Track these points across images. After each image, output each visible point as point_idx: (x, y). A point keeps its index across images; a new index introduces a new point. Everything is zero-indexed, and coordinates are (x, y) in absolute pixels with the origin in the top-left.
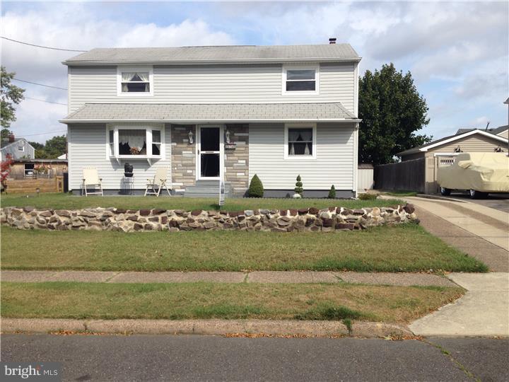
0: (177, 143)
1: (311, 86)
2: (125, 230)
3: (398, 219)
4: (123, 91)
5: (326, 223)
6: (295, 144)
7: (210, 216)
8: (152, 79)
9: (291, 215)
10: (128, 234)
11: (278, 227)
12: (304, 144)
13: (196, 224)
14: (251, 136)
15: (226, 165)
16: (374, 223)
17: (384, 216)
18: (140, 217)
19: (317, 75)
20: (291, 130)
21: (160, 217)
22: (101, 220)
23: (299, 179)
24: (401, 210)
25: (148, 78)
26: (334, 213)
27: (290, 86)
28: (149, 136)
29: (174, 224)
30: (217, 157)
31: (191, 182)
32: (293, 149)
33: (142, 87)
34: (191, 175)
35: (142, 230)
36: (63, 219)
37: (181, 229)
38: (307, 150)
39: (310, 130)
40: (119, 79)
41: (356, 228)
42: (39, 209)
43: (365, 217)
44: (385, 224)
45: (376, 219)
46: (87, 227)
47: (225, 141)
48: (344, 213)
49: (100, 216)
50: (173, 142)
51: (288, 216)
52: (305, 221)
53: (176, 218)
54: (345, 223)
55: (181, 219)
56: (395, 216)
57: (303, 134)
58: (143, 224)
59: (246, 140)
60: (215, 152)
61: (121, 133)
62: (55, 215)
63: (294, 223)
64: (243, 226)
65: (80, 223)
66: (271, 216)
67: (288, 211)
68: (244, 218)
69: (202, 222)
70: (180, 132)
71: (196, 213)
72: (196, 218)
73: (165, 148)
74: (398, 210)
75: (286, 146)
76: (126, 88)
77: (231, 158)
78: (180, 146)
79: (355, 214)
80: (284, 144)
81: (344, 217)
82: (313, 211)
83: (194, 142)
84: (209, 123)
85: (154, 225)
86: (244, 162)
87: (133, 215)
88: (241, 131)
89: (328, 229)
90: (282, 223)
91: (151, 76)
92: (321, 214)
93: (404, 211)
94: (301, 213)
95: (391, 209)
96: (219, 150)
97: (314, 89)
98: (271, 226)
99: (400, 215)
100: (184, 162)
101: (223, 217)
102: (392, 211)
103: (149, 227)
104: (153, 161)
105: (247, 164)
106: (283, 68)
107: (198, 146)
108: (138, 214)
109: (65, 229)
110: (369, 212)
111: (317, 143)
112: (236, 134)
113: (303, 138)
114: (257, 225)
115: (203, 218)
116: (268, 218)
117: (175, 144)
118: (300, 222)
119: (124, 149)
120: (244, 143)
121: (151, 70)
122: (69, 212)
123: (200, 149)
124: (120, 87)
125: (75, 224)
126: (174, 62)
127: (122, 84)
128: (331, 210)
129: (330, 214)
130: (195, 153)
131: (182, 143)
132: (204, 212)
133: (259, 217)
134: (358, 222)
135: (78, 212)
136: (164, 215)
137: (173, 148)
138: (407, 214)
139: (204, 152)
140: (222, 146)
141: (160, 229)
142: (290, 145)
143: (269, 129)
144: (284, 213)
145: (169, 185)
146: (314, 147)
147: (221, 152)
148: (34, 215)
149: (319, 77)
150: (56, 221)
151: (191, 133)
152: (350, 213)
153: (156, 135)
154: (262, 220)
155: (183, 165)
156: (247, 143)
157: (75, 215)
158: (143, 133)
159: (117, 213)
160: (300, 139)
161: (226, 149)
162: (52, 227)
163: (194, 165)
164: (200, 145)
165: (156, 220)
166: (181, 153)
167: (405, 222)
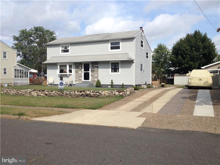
0: (77, 69)
1: (118, 48)
2: (35, 96)
3: (115, 95)
4: (62, 52)
5: (87, 95)
6: (114, 68)
7: (55, 92)
8: (70, 48)
9: (77, 92)
10: (35, 97)
11: (73, 96)
12: (117, 68)
13: (52, 95)
14: (99, 66)
15: (91, 76)
16: (104, 96)
17: (109, 93)
18: (38, 92)
19: (121, 43)
20: (112, 64)
21: (43, 92)
22: (30, 93)
23: (112, 81)
24: (116, 92)
25: (69, 47)
26: (89, 92)
27: (112, 48)
28: (68, 67)
29: (46, 95)
30: (89, 73)
31: (81, 82)
32: (113, 70)
33: (67, 51)
34: (81, 79)
35: (39, 96)
36: (20, 92)
37: (48, 96)
38: (117, 70)
39: (118, 63)
40: (61, 49)
41: (96, 97)
42: (15, 89)
43: (100, 94)
44: (109, 96)
45: (105, 94)
46: (26, 95)
47: (91, 68)
48: (92, 92)
49: (29, 92)
50: (76, 68)
51: (76, 93)
52: (81, 94)
53: (47, 93)
54: (93, 95)
55: (48, 93)
56: (114, 93)
57: (116, 65)
58: (39, 94)
59: (97, 67)
60: (88, 72)
61: (60, 66)
62: (18, 91)
63: (78, 95)
64: (64, 95)
65: (24, 94)
66: (72, 93)
67: (76, 91)
68: (64, 93)
69: (53, 94)
70: (78, 65)
71: (52, 91)
72: (51, 93)
73: (73, 70)
74: (115, 92)
75: (110, 70)
76: (63, 51)
77: (93, 74)
78: (78, 70)
79: (96, 92)
80: (109, 68)
81: (92, 93)
82: (84, 92)
83: (82, 68)
84: (85, 62)
85: (42, 94)
86: (97, 75)
87: (37, 92)
88: (96, 64)
89: (87, 97)
90: (74, 95)
91: (70, 47)
92: (86, 92)
93: (117, 92)
94: (81, 92)
95: (112, 91)
96: (89, 71)
97: (119, 49)
98: (71, 96)
99: (116, 93)
100: (79, 75)
101: (59, 93)
102: (112, 92)
103: (40, 95)
104: (70, 75)
105: (98, 75)
106: (109, 42)
107: (83, 70)
108: (38, 91)
109: (20, 95)
110: (101, 92)
111: (121, 68)
112: (94, 65)
113: (116, 66)
114: (68, 95)
115: (54, 93)
116: (70, 93)
117: (76, 69)
118: (80, 95)
119: (61, 71)
120: (97, 68)
121: (70, 45)
122: (22, 90)
123: (83, 71)
124: (61, 51)
125: (23, 94)
126: (76, 42)
127: (62, 50)
128: (89, 91)
129: (88, 92)
130: (82, 72)
131: (78, 69)
132: (54, 91)
133: (68, 93)
134: (97, 95)
135: (24, 91)
136: (44, 92)
137: (76, 70)
138: (118, 93)
139: (85, 72)
140: (90, 69)
141: (43, 96)
142: (112, 69)
143: (104, 64)
144: (75, 92)
145: (74, 83)
146: (120, 69)
147: (90, 72)
148: (14, 91)
149: (121, 44)
150: (18, 93)
151: (80, 66)
152: (94, 92)
153: (70, 66)
154: (69, 94)
155: (79, 76)
156: (98, 68)
157: (23, 91)
158: (66, 66)
159: (33, 91)
160: (115, 66)
161: (91, 71)
162: (18, 95)
163: (82, 76)
164: (83, 69)
165: (42, 93)
166: (78, 72)
167: (118, 96)
